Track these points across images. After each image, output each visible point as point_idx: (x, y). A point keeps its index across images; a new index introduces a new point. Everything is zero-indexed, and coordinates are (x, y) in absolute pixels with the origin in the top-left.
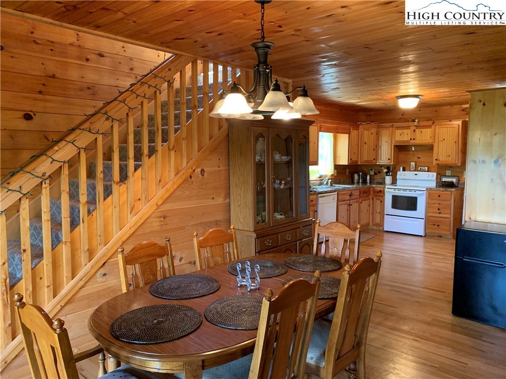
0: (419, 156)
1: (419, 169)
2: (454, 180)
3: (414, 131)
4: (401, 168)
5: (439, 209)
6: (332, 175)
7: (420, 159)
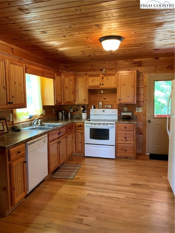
0: (105, 97)
1: (105, 107)
2: (130, 114)
3: (103, 78)
4: (93, 107)
5: (125, 138)
6: (42, 115)
7: (105, 100)
